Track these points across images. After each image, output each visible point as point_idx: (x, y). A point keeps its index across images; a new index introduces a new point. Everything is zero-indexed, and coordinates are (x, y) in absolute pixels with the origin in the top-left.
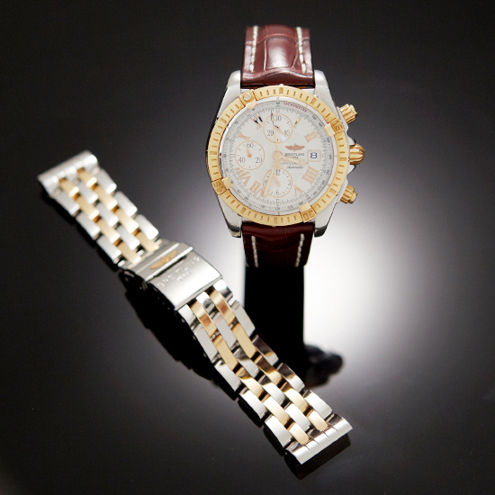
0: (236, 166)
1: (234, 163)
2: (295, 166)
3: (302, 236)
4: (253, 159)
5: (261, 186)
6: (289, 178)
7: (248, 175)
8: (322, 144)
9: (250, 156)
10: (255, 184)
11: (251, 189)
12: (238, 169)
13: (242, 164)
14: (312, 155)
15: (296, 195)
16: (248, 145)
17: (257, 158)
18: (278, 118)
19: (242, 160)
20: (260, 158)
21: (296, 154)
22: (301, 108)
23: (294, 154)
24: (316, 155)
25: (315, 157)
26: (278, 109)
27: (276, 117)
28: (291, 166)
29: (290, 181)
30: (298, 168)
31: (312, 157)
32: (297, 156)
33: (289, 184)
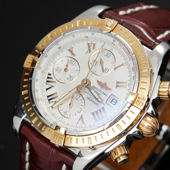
1: (50, 67)
6: (83, 107)
9: (66, 70)
11: (48, 97)
12: (50, 74)
14: (112, 101)
15: (78, 123)
16: (71, 62)
17: (70, 76)
18: (107, 54)
19: (58, 70)
20: (72, 77)
21: (101, 91)
22: (129, 55)
23: (99, 90)
24: (115, 103)
25: (114, 104)
26: (112, 47)
27: (107, 52)
28: (90, 98)
29: (81, 109)
30: (95, 103)
31: (112, 102)
32: (101, 93)
33: (79, 112)
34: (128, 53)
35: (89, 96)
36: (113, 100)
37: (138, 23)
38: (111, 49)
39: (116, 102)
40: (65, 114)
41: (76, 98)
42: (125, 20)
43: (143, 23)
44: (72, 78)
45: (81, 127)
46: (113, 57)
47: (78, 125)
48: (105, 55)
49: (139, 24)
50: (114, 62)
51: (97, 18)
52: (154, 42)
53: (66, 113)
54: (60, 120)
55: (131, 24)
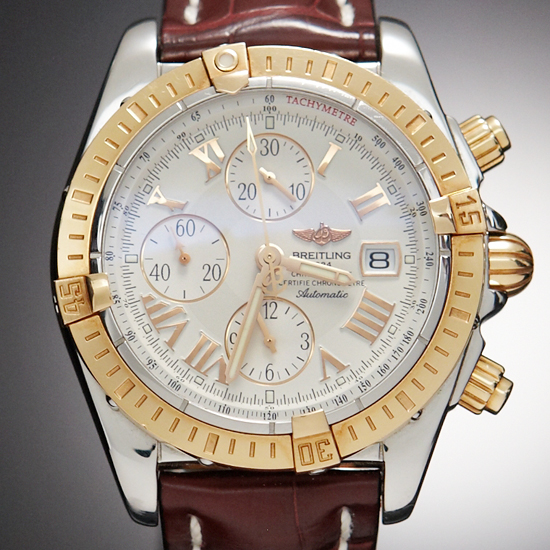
0: (143, 291)
1: (134, 280)
2: (322, 289)
3: (346, 519)
4: (196, 270)
5: (220, 355)
6: (305, 328)
7: (180, 321)
8: (403, 224)
9: (184, 260)
10: (199, 349)
11: (189, 361)
12: (150, 299)
13: (160, 285)
14: (373, 260)
15: (325, 378)
16: (180, 228)
17: (207, 267)
18: (269, 147)
19: (159, 273)
20: (217, 267)
21: (324, 255)
22: (339, 114)
23: (319, 255)
24: (385, 260)
25: (384, 264)
26: (270, 120)
27: (264, 142)
28: (310, 292)
29: (305, 336)
30: (334, 296)
31: (375, 264)
32: (329, 261)
33: (305, 346)
34: (332, 110)
35: (303, 288)
36: (375, 257)
37: (273, 16)
38: (270, 125)
39: (384, 257)
40: (270, 377)
41: (269, 317)
42: (236, 28)
43: (284, 7)
44: (217, 269)
45: (342, 380)
46: (290, 144)
47: (331, 383)
48: (264, 152)
49: (276, 14)
50: (302, 155)
51: (161, 67)
52: (361, 37)
53: (270, 373)
54: (270, 399)
55: (258, 27)
